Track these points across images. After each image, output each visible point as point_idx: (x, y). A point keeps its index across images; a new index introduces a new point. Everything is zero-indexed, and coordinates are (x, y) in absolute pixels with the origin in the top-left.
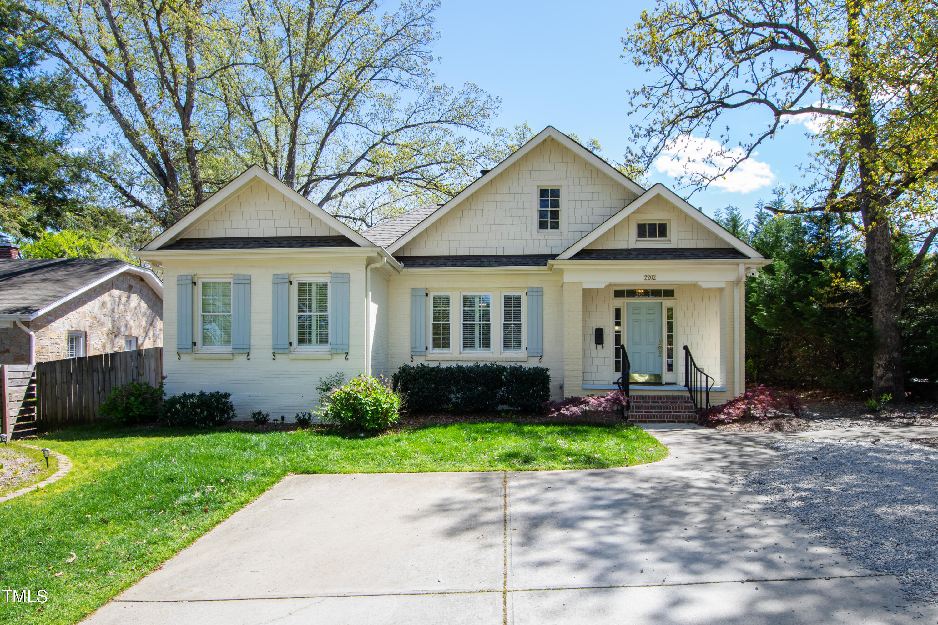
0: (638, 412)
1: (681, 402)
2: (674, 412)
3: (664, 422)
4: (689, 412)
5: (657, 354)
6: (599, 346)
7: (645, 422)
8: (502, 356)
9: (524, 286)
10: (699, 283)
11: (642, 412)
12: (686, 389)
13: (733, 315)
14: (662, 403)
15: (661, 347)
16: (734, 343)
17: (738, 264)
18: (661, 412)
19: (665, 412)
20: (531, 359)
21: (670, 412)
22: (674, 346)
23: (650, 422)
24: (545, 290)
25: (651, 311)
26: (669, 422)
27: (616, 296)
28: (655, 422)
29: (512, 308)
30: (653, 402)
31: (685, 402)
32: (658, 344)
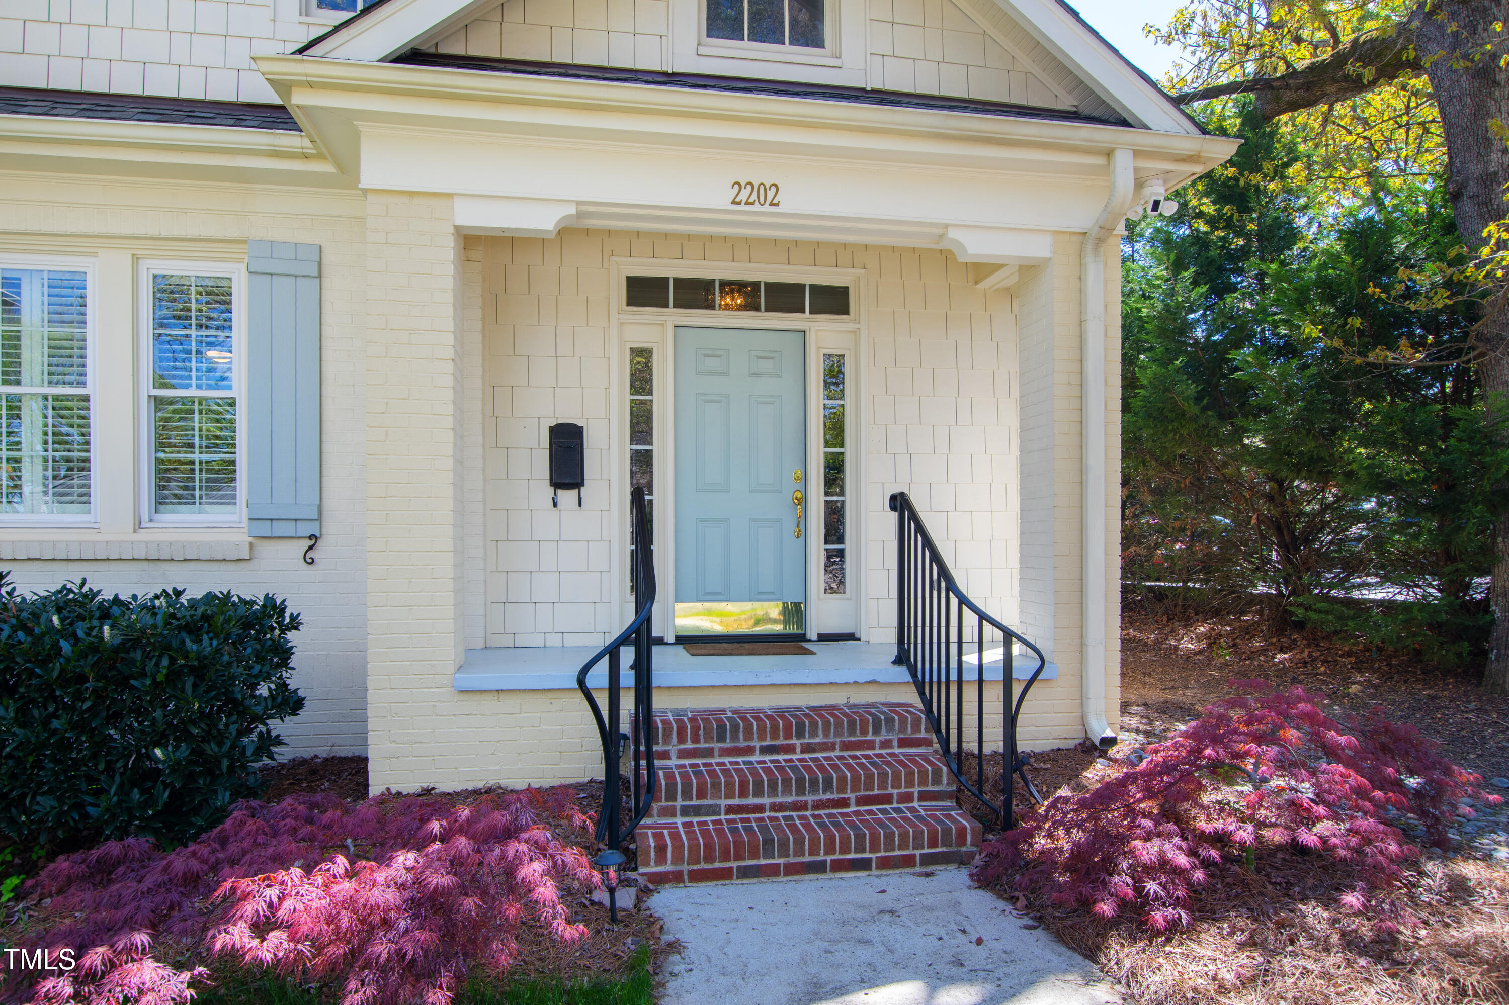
0: (697, 811)
1: (886, 744)
2: (861, 801)
3: (818, 868)
4: (923, 796)
5: (790, 526)
6: (567, 497)
7: (724, 875)
8: (142, 536)
9: (233, 234)
10: (952, 234)
11: (713, 810)
12: (902, 673)
13: (1081, 373)
14: (807, 749)
15: (802, 501)
16: (1082, 484)
17: (1109, 154)
18: (803, 806)
19: (818, 806)
20: (268, 550)
21: (844, 803)
22: (849, 498)
23: (746, 873)
24: (329, 258)
25: (765, 366)
26: (839, 866)
27: (632, 301)
28: (772, 871)
29: (193, 332)
30: (765, 750)
31: (903, 743)
32: (790, 487)
